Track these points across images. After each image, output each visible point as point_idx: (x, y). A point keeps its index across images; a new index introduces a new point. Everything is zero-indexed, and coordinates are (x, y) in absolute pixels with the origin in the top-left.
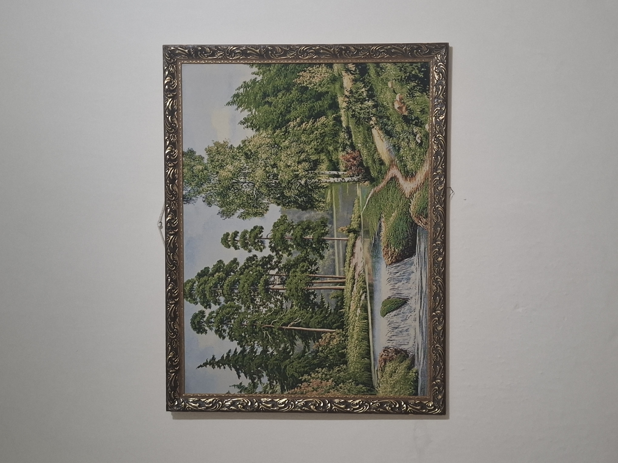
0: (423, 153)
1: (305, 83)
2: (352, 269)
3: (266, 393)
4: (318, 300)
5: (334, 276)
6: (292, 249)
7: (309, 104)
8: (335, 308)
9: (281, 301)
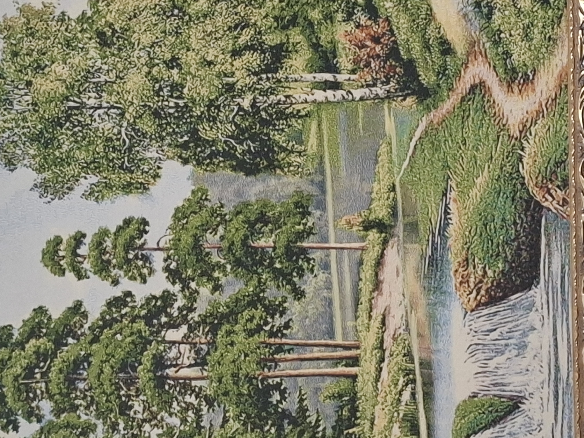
2: (375, 324)
5: (330, 342)
6: (221, 275)
8: (335, 424)
9: (196, 409)
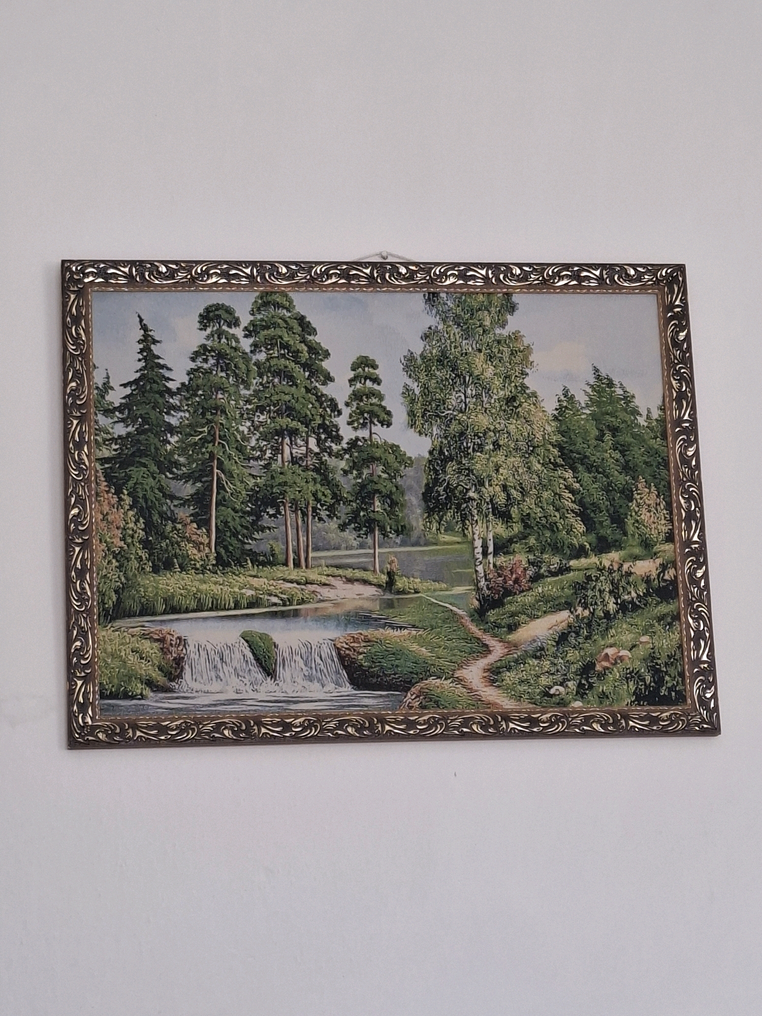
0: (533, 699)
1: (639, 497)
2: (324, 579)
3: (97, 432)
4: (266, 521)
5: (310, 549)
6: (354, 475)
7: (604, 504)
8: (253, 550)
9: (262, 457)
